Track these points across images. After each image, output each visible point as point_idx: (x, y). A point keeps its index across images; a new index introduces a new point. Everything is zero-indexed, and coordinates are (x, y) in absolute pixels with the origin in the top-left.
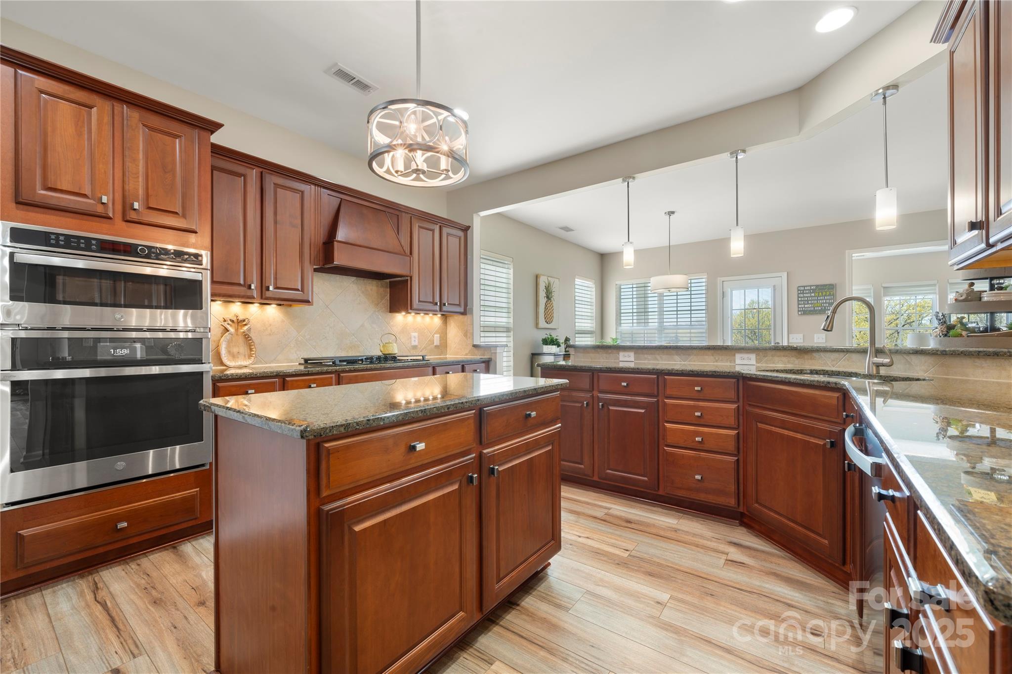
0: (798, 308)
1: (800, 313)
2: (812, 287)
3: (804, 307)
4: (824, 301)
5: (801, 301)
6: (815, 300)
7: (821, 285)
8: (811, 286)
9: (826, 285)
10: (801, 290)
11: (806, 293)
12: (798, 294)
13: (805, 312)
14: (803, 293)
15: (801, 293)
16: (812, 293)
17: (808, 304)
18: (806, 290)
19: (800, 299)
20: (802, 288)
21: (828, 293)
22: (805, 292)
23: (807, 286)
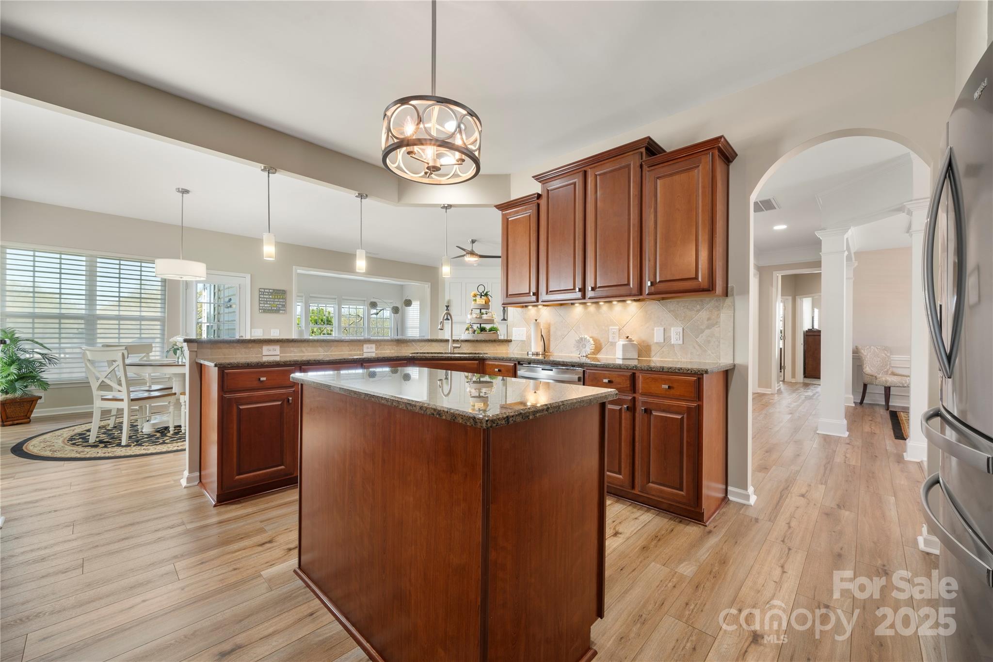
0: (260, 306)
1: (261, 311)
2: (270, 291)
3: (264, 306)
4: (279, 303)
5: (262, 301)
6: (272, 301)
7: (277, 290)
8: (269, 289)
9: (280, 290)
10: (262, 292)
11: (266, 295)
12: (260, 294)
13: (265, 311)
14: (263, 295)
15: (262, 294)
16: (270, 295)
17: (267, 304)
18: (266, 292)
19: (261, 299)
20: (263, 290)
21: (281, 297)
22: (265, 293)
23: (267, 289)
